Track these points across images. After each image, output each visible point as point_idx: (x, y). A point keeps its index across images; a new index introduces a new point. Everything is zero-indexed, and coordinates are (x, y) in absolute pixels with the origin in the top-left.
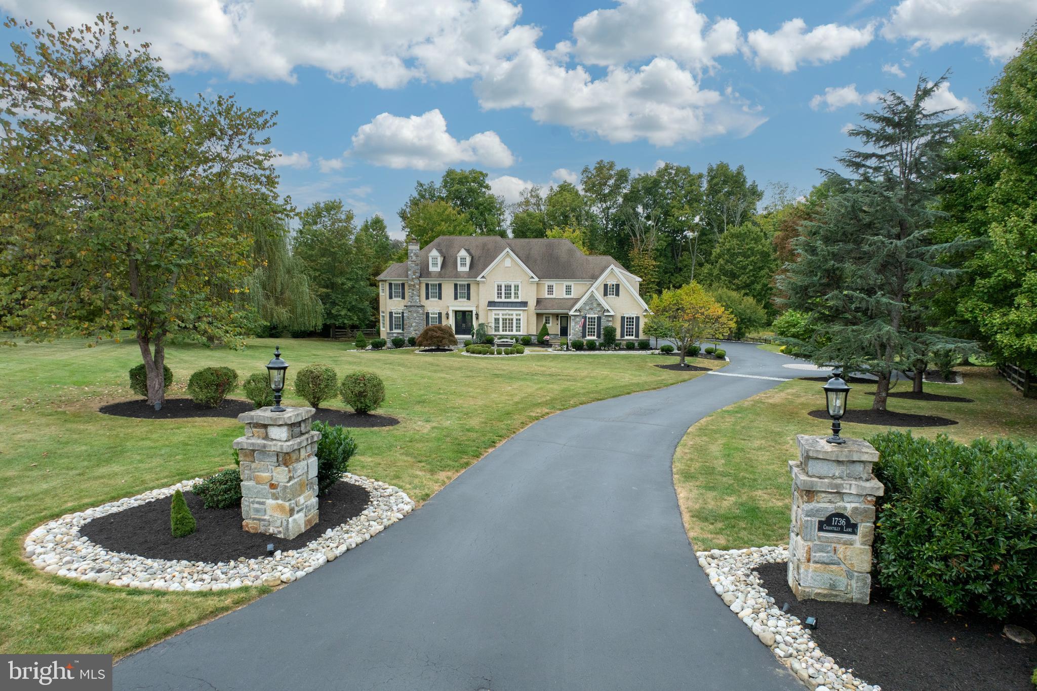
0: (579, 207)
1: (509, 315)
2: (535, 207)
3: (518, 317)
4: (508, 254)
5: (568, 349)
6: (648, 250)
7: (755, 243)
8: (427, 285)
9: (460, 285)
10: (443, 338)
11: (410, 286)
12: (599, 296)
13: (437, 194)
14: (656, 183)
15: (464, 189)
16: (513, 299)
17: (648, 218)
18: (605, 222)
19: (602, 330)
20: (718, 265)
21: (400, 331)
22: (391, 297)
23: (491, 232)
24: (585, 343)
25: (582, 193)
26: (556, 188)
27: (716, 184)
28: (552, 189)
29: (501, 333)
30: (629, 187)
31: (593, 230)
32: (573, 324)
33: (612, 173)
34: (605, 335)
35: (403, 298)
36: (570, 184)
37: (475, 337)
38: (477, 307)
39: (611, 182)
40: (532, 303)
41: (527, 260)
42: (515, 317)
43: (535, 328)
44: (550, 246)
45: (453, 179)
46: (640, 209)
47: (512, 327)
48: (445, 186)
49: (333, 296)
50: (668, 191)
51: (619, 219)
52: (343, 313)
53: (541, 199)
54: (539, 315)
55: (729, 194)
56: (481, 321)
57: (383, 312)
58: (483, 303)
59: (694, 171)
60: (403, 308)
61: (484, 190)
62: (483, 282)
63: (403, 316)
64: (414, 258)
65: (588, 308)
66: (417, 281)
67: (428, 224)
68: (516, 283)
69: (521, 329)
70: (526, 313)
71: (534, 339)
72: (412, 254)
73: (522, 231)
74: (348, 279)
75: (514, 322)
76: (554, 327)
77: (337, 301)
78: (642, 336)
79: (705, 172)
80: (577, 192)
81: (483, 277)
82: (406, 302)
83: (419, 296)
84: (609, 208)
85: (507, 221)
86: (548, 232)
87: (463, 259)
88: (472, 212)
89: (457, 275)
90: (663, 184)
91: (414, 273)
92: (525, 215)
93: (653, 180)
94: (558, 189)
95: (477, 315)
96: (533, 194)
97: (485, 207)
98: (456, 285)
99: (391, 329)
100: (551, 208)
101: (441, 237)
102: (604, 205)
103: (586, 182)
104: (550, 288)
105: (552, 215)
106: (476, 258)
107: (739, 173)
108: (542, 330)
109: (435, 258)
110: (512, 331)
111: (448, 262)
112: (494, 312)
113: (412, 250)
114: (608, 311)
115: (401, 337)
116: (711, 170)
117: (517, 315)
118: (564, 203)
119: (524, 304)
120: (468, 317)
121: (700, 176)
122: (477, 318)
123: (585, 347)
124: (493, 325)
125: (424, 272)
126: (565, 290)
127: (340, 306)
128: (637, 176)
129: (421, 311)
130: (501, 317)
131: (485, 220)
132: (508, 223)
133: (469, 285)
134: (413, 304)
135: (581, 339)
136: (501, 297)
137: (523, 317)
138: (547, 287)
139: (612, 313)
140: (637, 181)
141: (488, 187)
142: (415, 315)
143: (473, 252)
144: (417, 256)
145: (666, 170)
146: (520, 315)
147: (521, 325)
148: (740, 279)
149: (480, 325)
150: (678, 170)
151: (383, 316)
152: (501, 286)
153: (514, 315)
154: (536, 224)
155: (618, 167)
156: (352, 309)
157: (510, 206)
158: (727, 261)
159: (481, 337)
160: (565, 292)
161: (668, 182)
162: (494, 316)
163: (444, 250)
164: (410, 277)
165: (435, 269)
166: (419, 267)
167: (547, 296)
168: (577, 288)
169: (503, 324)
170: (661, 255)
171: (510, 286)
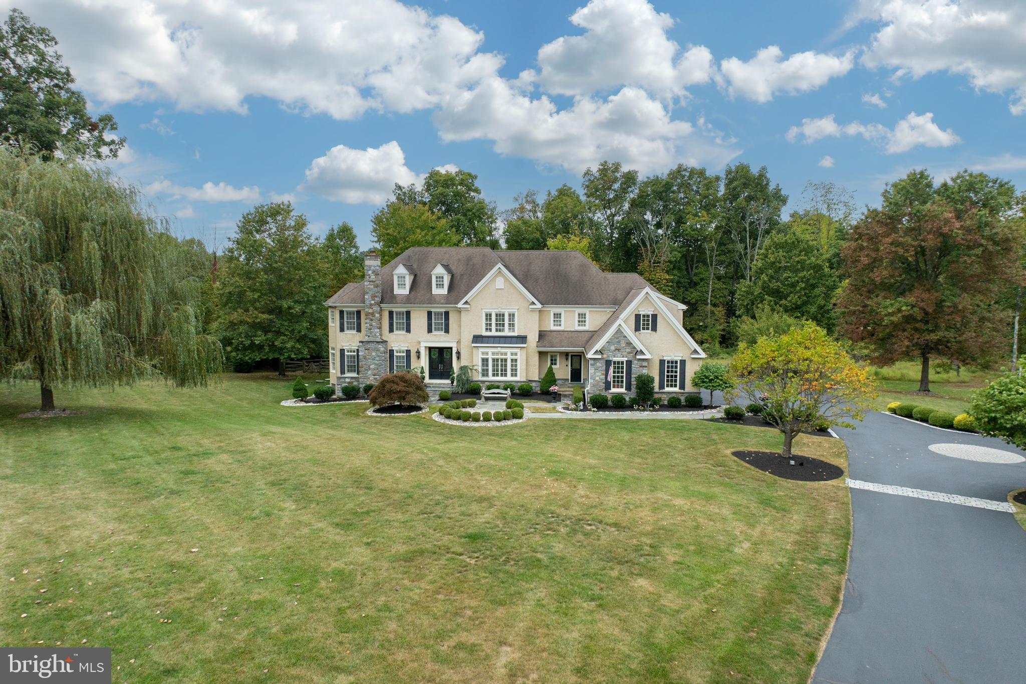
0: (581, 213)
1: (502, 354)
2: (531, 214)
3: (514, 357)
4: (500, 271)
5: (585, 409)
6: (660, 263)
7: (805, 255)
8: (391, 313)
9: (435, 313)
10: (408, 393)
11: (367, 314)
12: (629, 332)
13: (418, 199)
14: (668, 186)
15: (450, 192)
16: (507, 333)
17: (659, 225)
18: (609, 231)
19: (633, 379)
20: (760, 283)
21: (355, 375)
22: (342, 330)
23: (481, 242)
24: (609, 397)
25: (583, 198)
26: (554, 193)
27: (735, 189)
28: (549, 194)
29: (491, 378)
30: (637, 191)
31: (598, 239)
32: (591, 371)
33: (618, 175)
34: (639, 388)
35: (359, 330)
36: (570, 189)
37: (455, 383)
38: (459, 342)
39: (616, 186)
40: (533, 338)
41: (525, 279)
42: (509, 357)
43: (537, 371)
44: (555, 260)
45: (437, 181)
46: (648, 216)
47: (506, 370)
48: (428, 190)
49: (278, 323)
50: (682, 195)
51: (626, 226)
52: (289, 345)
53: (538, 205)
54: (542, 354)
55: (750, 199)
56: (464, 362)
57: (333, 349)
58: (467, 338)
59: (710, 173)
60: (358, 344)
61: (472, 194)
62: (467, 310)
63: (358, 355)
64: (373, 277)
65: (613, 348)
66: (376, 308)
67: (399, 233)
68: (511, 311)
69: (518, 373)
70: (524, 351)
71: (536, 387)
72: (370, 272)
73: (516, 241)
74: (296, 302)
75: (509, 363)
76: (562, 370)
77: (282, 330)
78: (689, 388)
79: (723, 175)
80: (578, 197)
81: (466, 303)
82: (362, 336)
83: (380, 328)
84: (614, 215)
85: (500, 228)
86: (550, 242)
87: (440, 278)
88: (459, 219)
89: (432, 299)
90: (675, 188)
91: (373, 297)
92: (520, 222)
93: (664, 183)
94: (556, 194)
95: (458, 353)
96: (529, 199)
97: (474, 214)
98: (429, 313)
99: (343, 372)
100: (550, 216)
101: (412, 249)
102: (609, 212)
103: (587, 186)
104: (557, 316)
105: (550, 223)
106: (457, 276)
107: (762, 176)
108: (546, 375)
109: (402, 277)
110: (506, 375)
111: (420, 283)
112: (481, 350)
113: (370, 267)
114: (642, 353)
115: (355, 383)
116: (729, 172)
117: (512, 354)
118: (565, 209)
119: (522, 339)
120: (446, 356)
121: (718, 179)
122: (458, 358)
123: (610, 403)
124: (480, 369)
125: (387, 295)
126: (577, 319)
127: (286, 335)
128: (646, 180)
129: (382, 349)
130: (490, 357)
131: (474, 228)
132: (501, 232)
133: (447, 314)
134: (371, 339)
135: (603, 393)
136: (491, 330)
137: (521, 357)
138: (552, 316)
139: (648, 356)
140: (646, 184)
141: (477, 191)
142: (374, 354)
143: (453, 268)
144: (377, 274)
145: (679, 172)
146: (516, 354)
147: (518, 367)
148: (789, 299)
149: (462, 368)
150: (693, 172)
151: (333, 354)
152: (490, 315)
153: (509, 354)
154: (532, 233)
155: (625, 169)
156: (301, 339)
157: (502, 213)
158: (772, 277)
159: (463, 384)
160: (577, 323)
161: (680, 186)
162: (481, 356)
163: (415, 266)
164: (367, 303)
165: (402, 291)
166: (379, 289)
167: (553, 328)
168: (594, 318)
169: (493, 366)
170: (674, 268)
171: (503, 315)
